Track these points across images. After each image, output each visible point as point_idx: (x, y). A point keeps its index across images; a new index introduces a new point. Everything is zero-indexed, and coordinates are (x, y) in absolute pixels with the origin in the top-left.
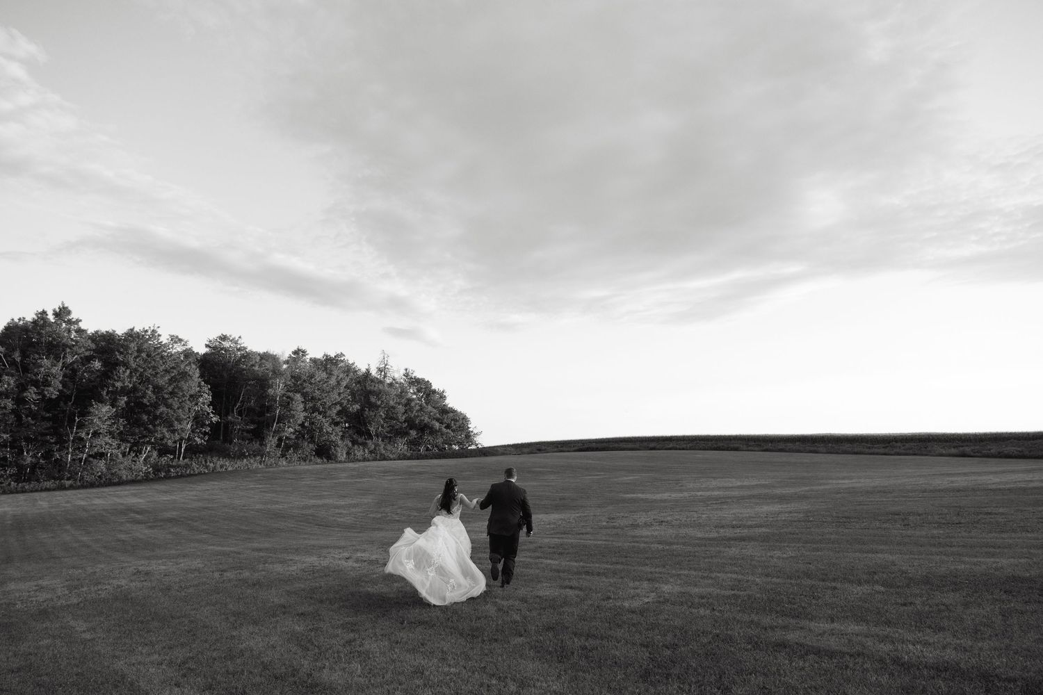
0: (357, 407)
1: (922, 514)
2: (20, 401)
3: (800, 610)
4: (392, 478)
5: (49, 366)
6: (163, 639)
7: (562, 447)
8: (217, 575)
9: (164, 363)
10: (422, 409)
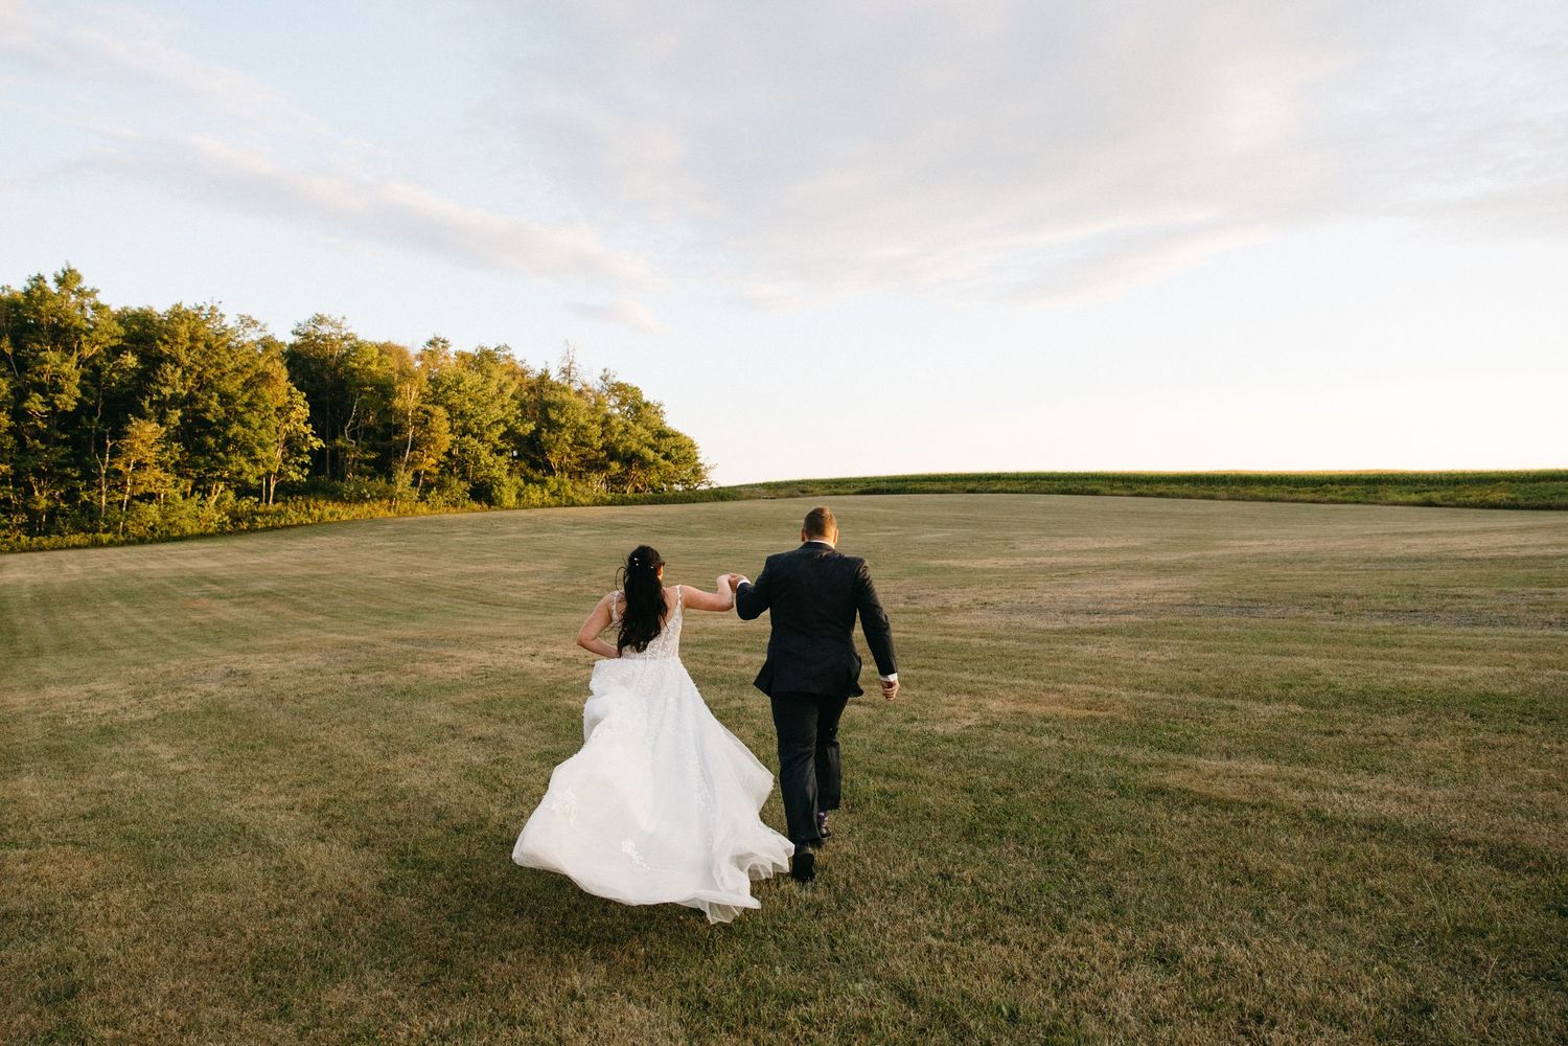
0: (531, 426)
1: (1362, 597)
2: (19, 414)
3: (1184, 740)
4: (586, 532)
5: (58, 362)
6: (287, 772)
7: (836, 487)
8: (347, 678)
9: (232, 358)
10: (626, 430)
